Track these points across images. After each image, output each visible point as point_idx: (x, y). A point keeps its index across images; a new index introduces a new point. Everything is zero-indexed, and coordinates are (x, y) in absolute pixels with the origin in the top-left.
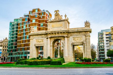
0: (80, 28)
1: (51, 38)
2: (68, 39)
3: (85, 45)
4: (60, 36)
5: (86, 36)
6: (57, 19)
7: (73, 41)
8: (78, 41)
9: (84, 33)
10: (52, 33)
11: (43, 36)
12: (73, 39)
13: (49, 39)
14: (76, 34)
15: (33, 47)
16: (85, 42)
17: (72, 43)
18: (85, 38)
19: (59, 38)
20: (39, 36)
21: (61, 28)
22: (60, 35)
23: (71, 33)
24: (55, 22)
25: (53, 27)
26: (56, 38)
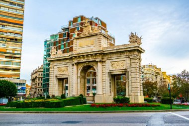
0: (122, 45)
1: (78, 64)
2: (103, 64)
3: (130, 74)
4: (91, 60)
5: (130, 59)
6: (87, 34)
7: (111, 69)
8: (118, 68)
9: (128, 54)
10: (79, 57)
11: (68, 61)
12: (110, 64)
13: (75, 67)
14: (115, 55)
15: (54, 79)
16: (129, 70)
17: (108, 71)
18: (129, 62)
19: (90, 64)
20: (61, 62)
21: (92, 47)
22: (90, 58)
23: (107, 54)
24: (84, 39)
25: (81, 47)
26: (85, 65)
